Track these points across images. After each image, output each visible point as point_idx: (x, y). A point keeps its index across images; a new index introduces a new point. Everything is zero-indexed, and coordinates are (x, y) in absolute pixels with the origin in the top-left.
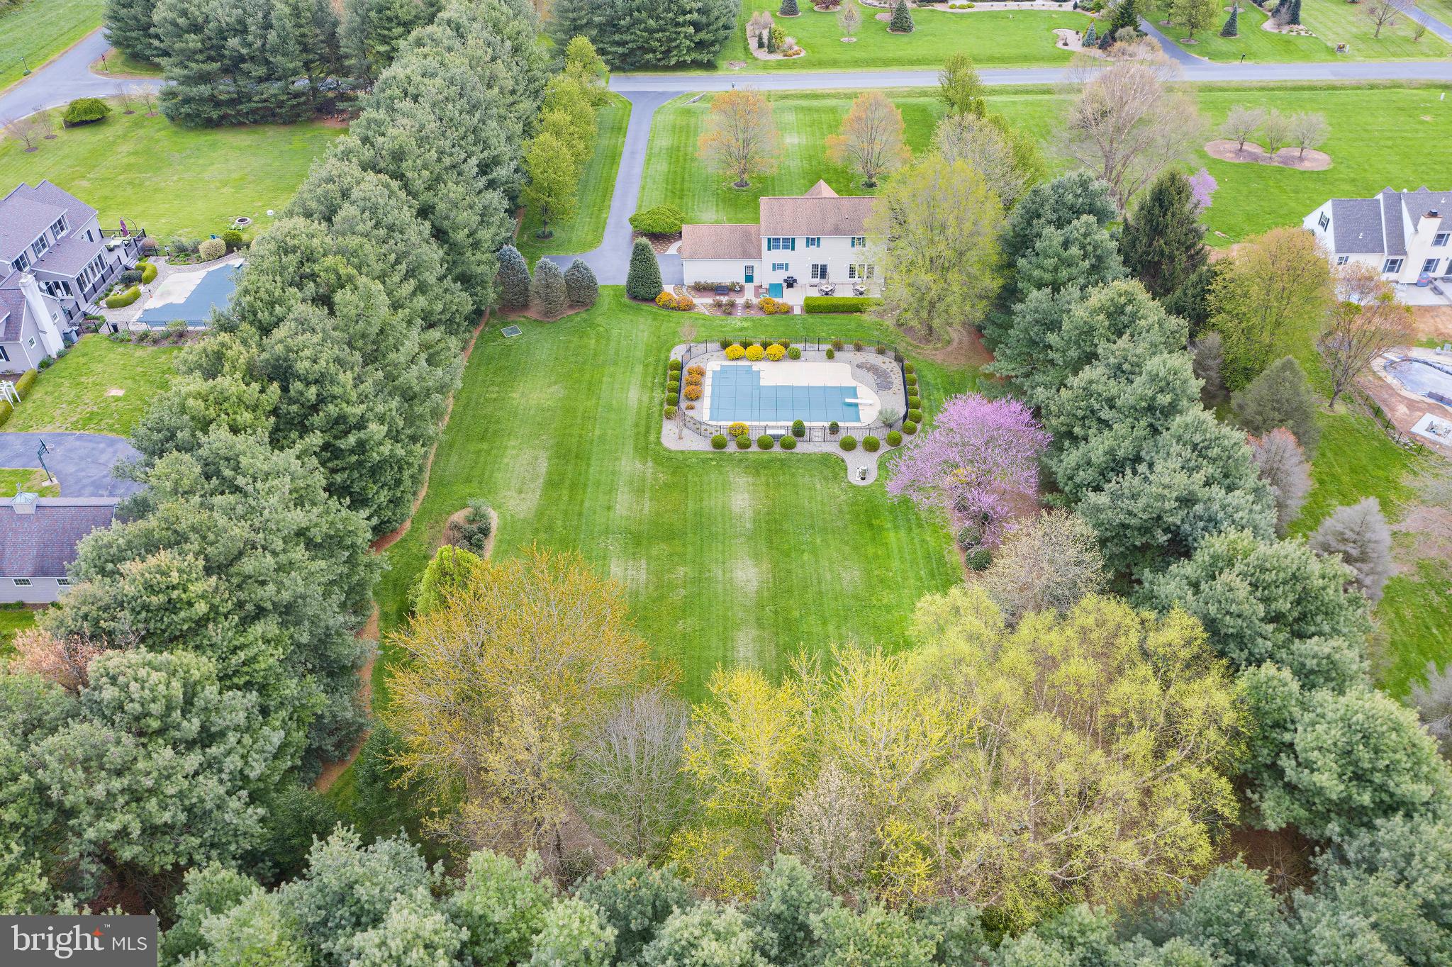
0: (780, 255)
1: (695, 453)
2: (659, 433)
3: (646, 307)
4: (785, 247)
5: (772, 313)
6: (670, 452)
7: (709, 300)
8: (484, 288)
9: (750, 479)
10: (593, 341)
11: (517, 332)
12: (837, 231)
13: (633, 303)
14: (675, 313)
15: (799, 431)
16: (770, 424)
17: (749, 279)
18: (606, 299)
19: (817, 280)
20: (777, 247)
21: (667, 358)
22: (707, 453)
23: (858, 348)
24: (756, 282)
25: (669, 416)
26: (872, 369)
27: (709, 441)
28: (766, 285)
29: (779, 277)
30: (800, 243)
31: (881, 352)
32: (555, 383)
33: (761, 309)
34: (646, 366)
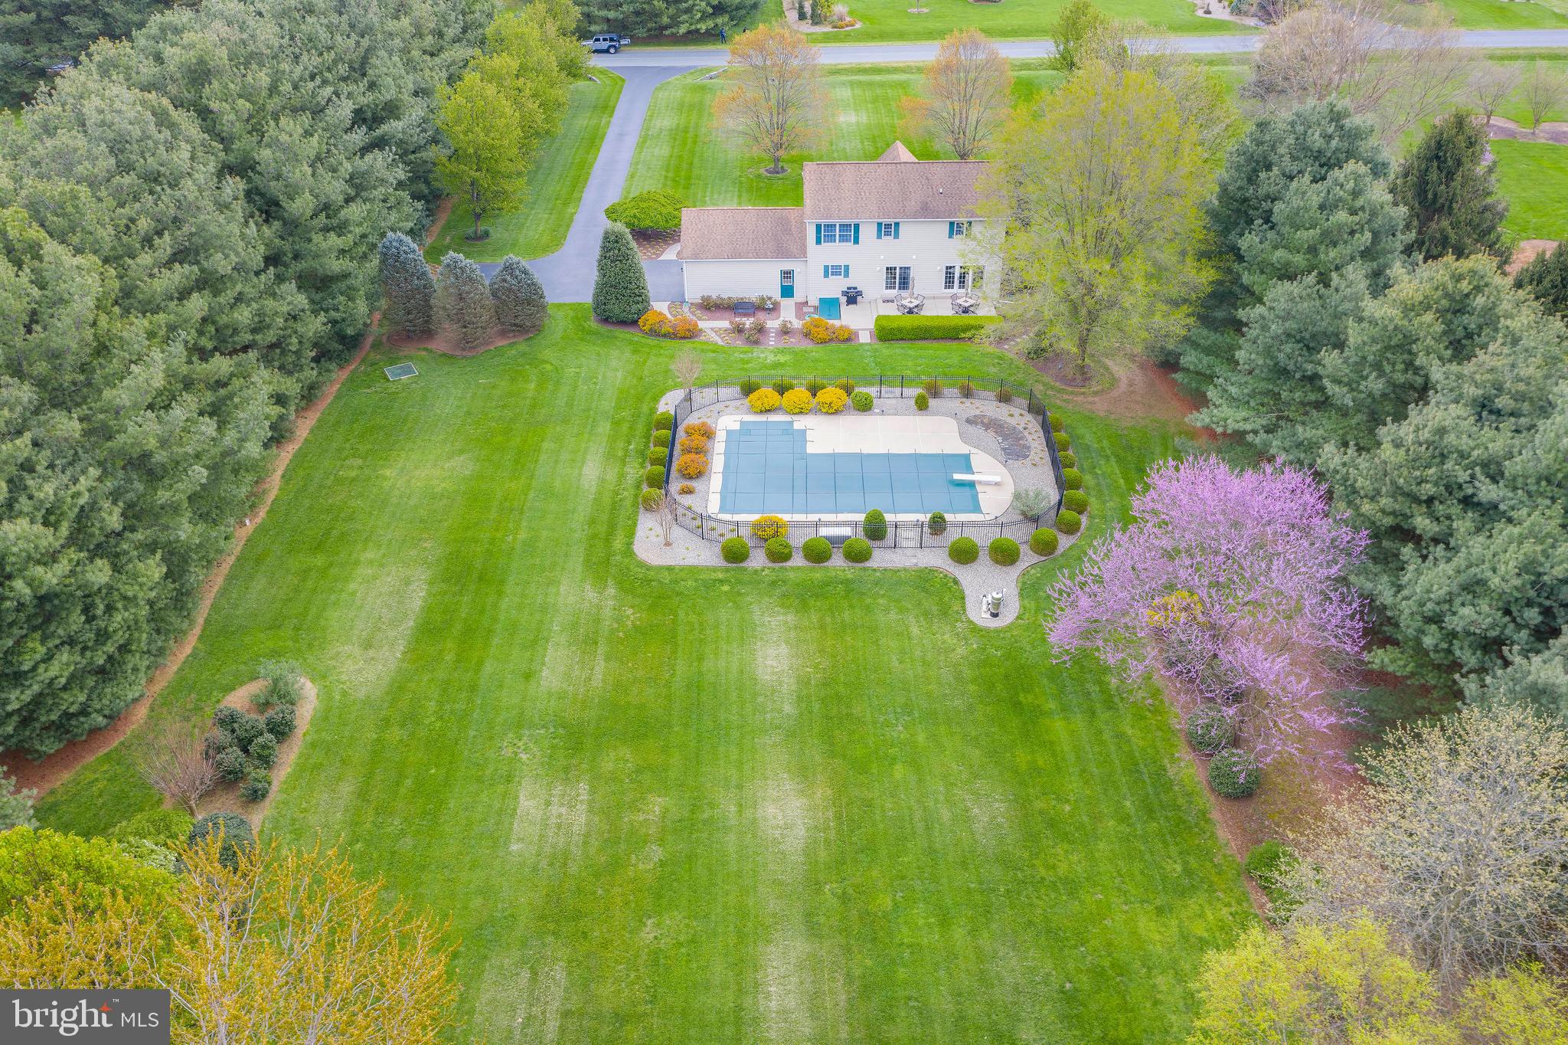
0: (836, 252)
1: (693, 570)
2: (631, 534)
3: (622, 333)
4: (844, 239)
5: (824, 342)
6: (649, 568)
7: (724, 324)
8: (351, 299)
9: (791, 618)
10: (532, 386)
11: (411, 371)
12: (926, 212)
13: (604, 329)
14: (668, 343)
15: (876, 530)
16: (825, 517)
17: (787, 292)
18: (558, 325)
19: (893, 293)
20: (831, 239)
21: (653, 410)
22: (715, 569)
23: (967, 393)
24: (799, 296)
25: (649, 505)
26: (992, 425)
27: (717, 549)
28: (814, 301)
29: (835, 288)
30: (868, 232)
31: (1004, 398)
32: (461, 452)
33: (807, 335)
34: (617, 424)
